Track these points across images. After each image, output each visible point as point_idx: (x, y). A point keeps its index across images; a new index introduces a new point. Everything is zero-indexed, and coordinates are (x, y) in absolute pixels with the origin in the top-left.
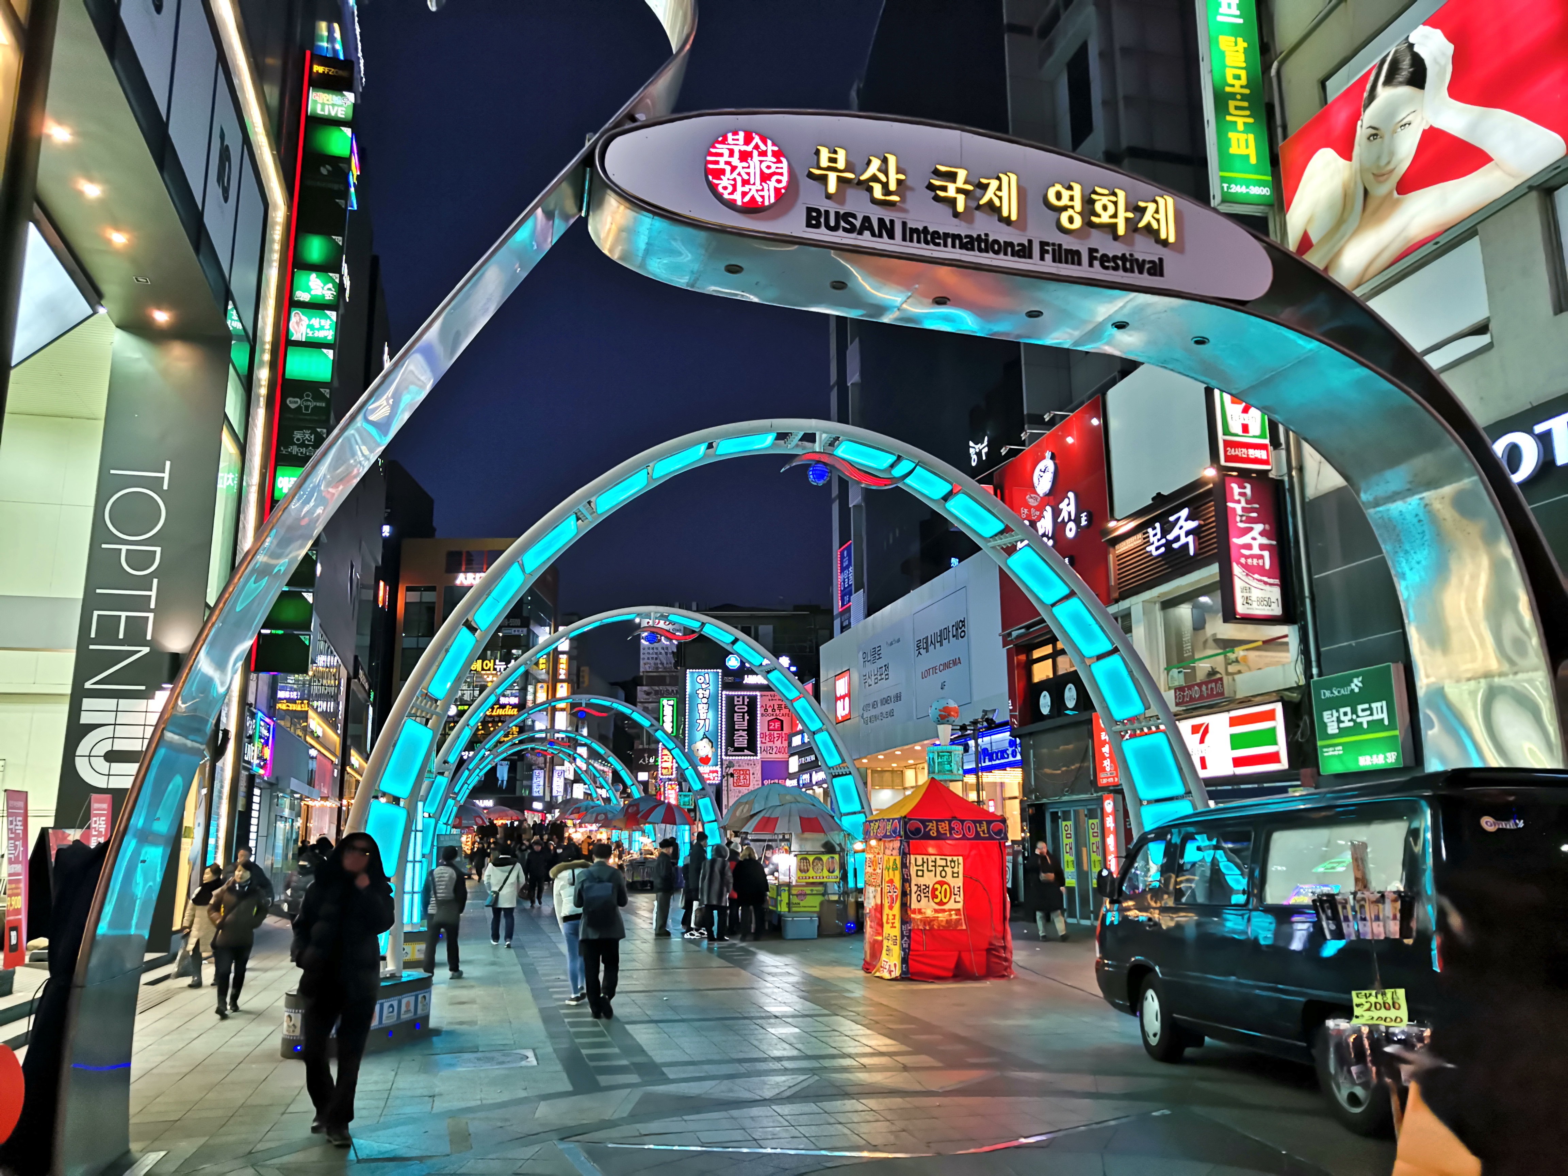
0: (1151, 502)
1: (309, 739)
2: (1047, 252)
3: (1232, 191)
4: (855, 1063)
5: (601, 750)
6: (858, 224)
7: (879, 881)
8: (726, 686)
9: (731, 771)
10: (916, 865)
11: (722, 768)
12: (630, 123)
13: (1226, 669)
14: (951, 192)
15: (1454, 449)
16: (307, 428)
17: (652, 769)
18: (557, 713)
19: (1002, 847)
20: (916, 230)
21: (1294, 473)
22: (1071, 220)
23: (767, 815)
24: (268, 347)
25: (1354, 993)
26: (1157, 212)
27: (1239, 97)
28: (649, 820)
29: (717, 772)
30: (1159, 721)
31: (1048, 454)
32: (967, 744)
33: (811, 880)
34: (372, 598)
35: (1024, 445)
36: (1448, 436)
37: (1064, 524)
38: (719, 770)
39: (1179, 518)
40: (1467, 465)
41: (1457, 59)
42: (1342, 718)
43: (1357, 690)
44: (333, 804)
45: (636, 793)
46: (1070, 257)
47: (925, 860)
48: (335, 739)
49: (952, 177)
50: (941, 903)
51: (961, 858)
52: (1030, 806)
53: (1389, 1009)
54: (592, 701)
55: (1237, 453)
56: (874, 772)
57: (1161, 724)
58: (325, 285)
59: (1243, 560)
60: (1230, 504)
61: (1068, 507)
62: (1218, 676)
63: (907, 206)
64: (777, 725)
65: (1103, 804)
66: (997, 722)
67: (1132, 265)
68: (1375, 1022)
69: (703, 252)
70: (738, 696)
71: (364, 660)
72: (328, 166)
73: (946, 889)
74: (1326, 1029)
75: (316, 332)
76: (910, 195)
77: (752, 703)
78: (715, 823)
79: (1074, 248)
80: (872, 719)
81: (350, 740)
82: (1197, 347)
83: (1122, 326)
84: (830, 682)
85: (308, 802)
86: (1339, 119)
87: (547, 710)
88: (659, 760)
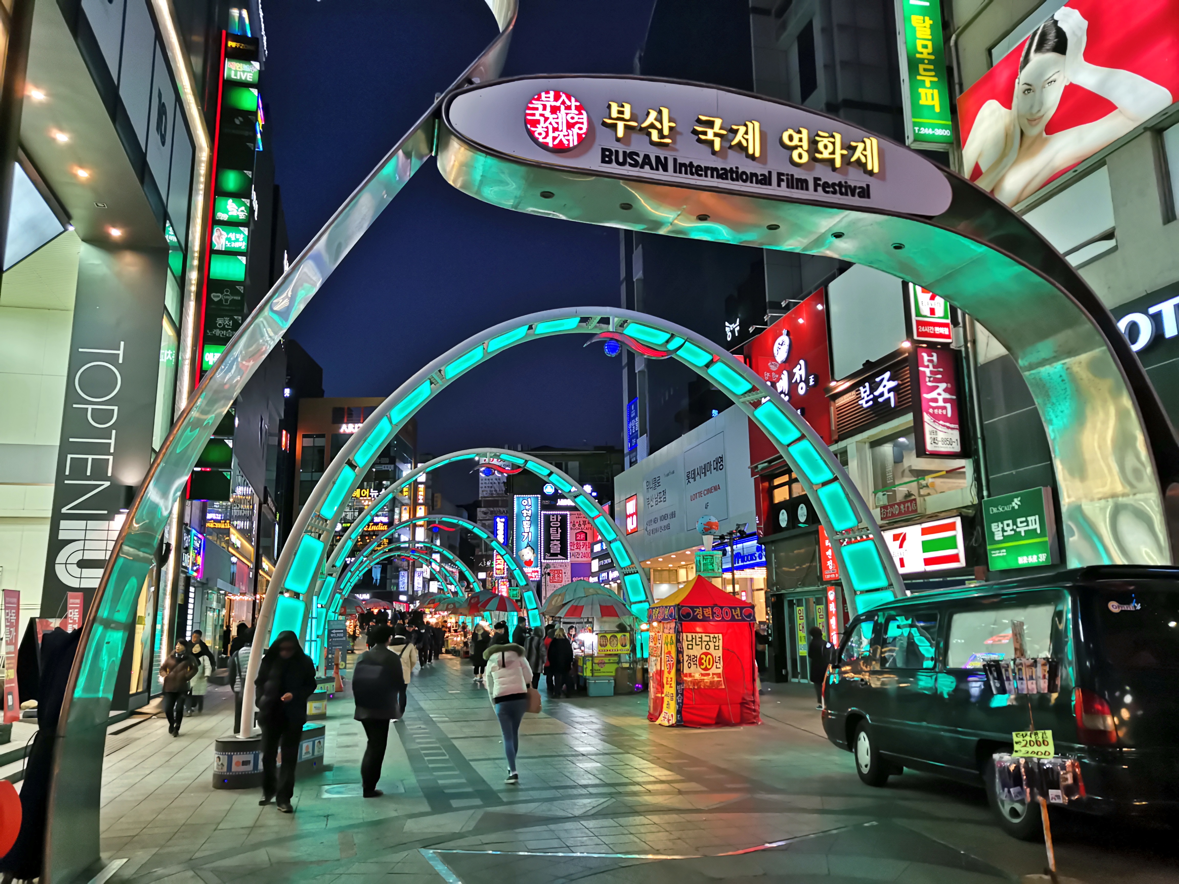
0: (862, 367)
1: (230, 550)
2: (783, 180)
3: (922, 132)
4: (643, 789)
5: (450, 556)
6: (640, 160)
7: (659, 653)
8: (544, 507)
9: (548, 571)
10: (687, 641)
11: (541, 568)
12: (468, 85)
13: (919, 492)
14: (710, 136)
15: (1088, 326)
16: (227, 316)
17: (489, 570)
18: (417, 528)
20: (684, 165)
21: (969, 345)
22: (800, 156)
23: (575, 604)
24: (196, 255)
25: (1014, 734)
26: (865, 149)
27: (926, 61)
28: (486, 608)
29: (537, 572)
30: (869, 532)
31: (785, 332)
32: (725, 550)
33: (609, 652)
34: (277, 443)
35: (766, 325)
36: (1084, 317)
37: (797, 384)
38: (539, 570)
39: (883, 379)
40: (1098, 338)
41: (1091, 32)
42: (1006, 528)
43: (1016, 507)
44: (249, 598)
45: (477, 588)
46: (799, 184)
47: (694, 637)
48: (250, 549)
49: (711, 124)
50: (706, 669)
51: (720, 635)
52: (772, 596)
53: (1040, 745)
54: (444, 519)
55: (926, 330)
56: (655, 570)
57: (870, 534)
58: (239, 208)
59: (931, 411)
60: (921, 369)
61: (800, 371)
62: (913, 497)
63: (677, 146)
64: (583, 536)
65: (827, 594)
66: (747, 533)
67: (846, 191)
68: (1029, 755)
69: (524, 182)
70: (553, 515)
71: (271, 490)
72: (240, 118)
73: (709, 659)
74: (993, 761)
75: (233, 243)
76: (679, 138)
77: (563, 520)
78: (537, 610)
79: (803, 177)
80: (654, 531)
81: (262, 550)
82: (894, 250)
83: (839, 235)
84: (622, 504)
85: (231, 597)
86: (1002, 78)
87: (409, 526)
88: (494, 563)
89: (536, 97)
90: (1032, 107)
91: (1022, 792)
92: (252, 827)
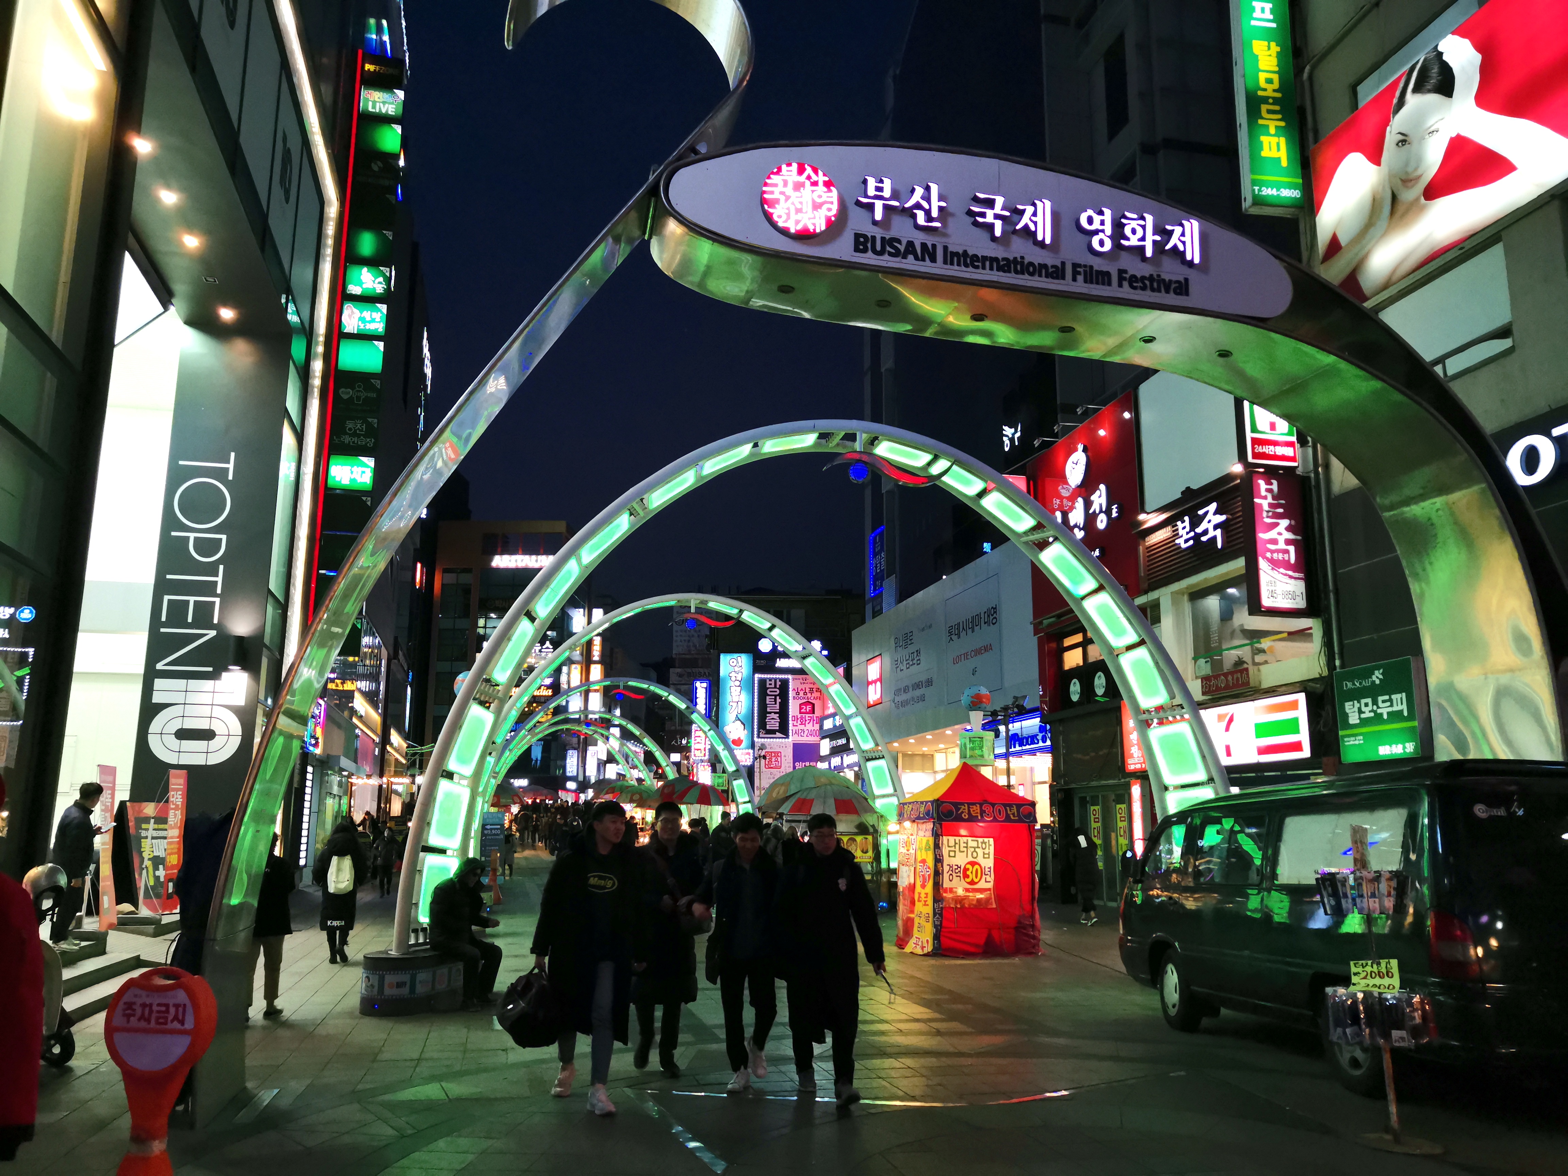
0: (1179, 495)
1: (355, 720)
2: (1079, 273)
3: (1263, 193)
4: (892, 1028)
5: (637, 732)
6: (902, 248)
7: (913, 861)
8: (756, 669)
9: (763, 753)
10: (949, 846)
11: (754, 750)
12: (692, 157)
13: (1253, 659)
14: (990, 218)
15: (1463, 457)
16: (360, 418)
17: (685, 750)
18: (591, 694)
19: (1031, 828)
20: (956, 254)
21: (1320, 471)
22: (1102, 243)
23: (803, 797)
24: (321, 339)
25: (1352, 963)
26: (1183, 235)
27: (1271, 101)
29: (749, 754)
30: (1184, 711)
31: (1080, 447)
32: (998, 730)
34: (411, 580)
35: (1057, 438)
36: (1458, 446)
37: (1095, 515)
38: (752, 752)
39: (1207, 513)
40: (1476, 472)
42: (1363, 709)
43: (1378, 682)
44: (375, 781)
45: (671, 774)
46: (1100, 277)
47: (957, 841)
48: (376, 717)
49: (990, 203)
50: (972, 883)
51: (991, 840)
52: (1059, 790)
53: (1383, 977)
54: (630, 683)
55: (1264, 450)
56: (905, 755)
57: (1185, 713)
58: (375, 279)
59: (1268, 555)
60: (1256, 500)
61: (1099, 498)
62: (1245, 666)
63: (948, 231)
64: (809, 708)
65: (1130, 789)
66: (1028, 707)
67: (1159, 286)
68: (1370, 989)
69: (758, 274)
70: (770, 680)
71: (402, 641)
72: (379, 163)
73: (977, 870)
74: (1324, 995)
75: (368, 324)
76: (951, 221)
77: (784, 686)
79: (1105, 269)
80: (904, 704)
81: (391, 719)
82: (1221, 360)
83: (1149, 340)
84: (863, 666)
85: (354, 780)
86: (1369, 124)
87: (581, 692)
88: (692, 741)
89: (775, 170)
91: (1359, 1034)
92: (418, 1060)
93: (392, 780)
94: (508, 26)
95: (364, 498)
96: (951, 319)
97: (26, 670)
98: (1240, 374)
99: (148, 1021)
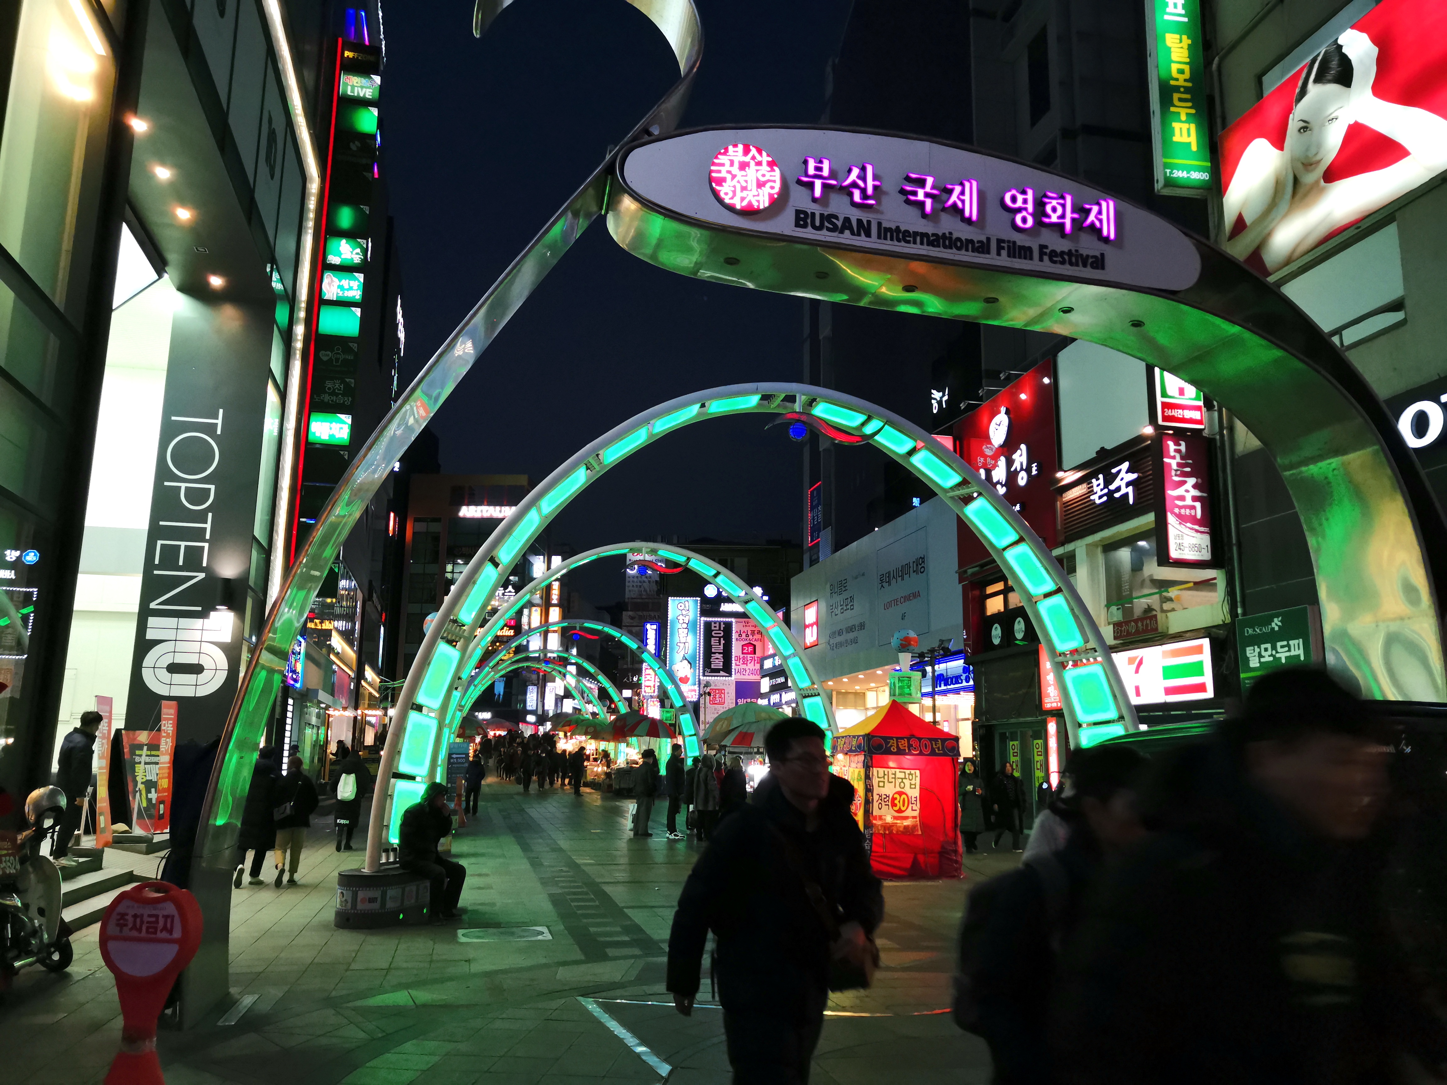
0: (1094, 455)
1: (332, 657)
2: (1003, 248)
3: (1174, 175)
5: (591, 669)
6: (839, 224)
8: (704, 613)
9: (708, 690)
10: (878, 777)
11: (699, 687)
12: (645, 138)
13: (1161, 607)
14: (921, 196)
15: (1359, 421)
16: (338, 379)
17: (636, 687)
18: (549, 634)
20: (890, 230)
21: (1225, 435)
22: (1024, 220)
23: (745, 731)
24: (303, 305)
26: (1100, 213)
27: (1182, 90)
28: (635, 733)
29: (695, 691)
30: (1097, 654)
31: (1003, 410)
32: (925, 670)
34: (384, 529)
35: (982, 401)
36: (1354, 411)
37: (1016, 473)
38: (697, 689)
39: (1120, 471)
40: (1370, 435)
42: (1263, 653)
43: (1277, 628)
44: (350, 713)
45: (623, 709)
46: (1023, 252)
47: (886, 773)
48: (351, 654)
49: (921, 183)
50: (900, 811)
51: (918, 772)
52: (981, 727)
54: (586, 625)
55: (1173, 414)
56: (839, 693)
57: (1098, 656)
58: (353, 250)
59: (1177, 510)
60: (1166, 460)
61: (1020, 457)
62: (1154, 613)
63: (881, 208)
64: (750, 649)
65: (1046, 726)
66: (952, 650)
67: (1077, 261)
69: (706, 247)
70: (715, 622)
71: (376, 584)
72: (357, 143)
73: (904, 799)
75: (346, 292)
76: (885, 200)
77: (728, 628)
78: (695, 737)
79: (1027, 244)
80: (839, 645)
81: (365, 657)
82: (1132, 328)
83: (1068, 310)
84: (800, 610)
85: (331, 712)
86: (1273, 112)
87: (540, 633)
88: (643, 678)
89: (722, 151)
90: (1307, 150)
92: (389, 970)
93: (366, 712)
94: (476, 17)
95: (342, 453)
96: (884, 290)
97: (31, 608)
98: (1150, 343)
99: (140, 930)
